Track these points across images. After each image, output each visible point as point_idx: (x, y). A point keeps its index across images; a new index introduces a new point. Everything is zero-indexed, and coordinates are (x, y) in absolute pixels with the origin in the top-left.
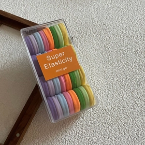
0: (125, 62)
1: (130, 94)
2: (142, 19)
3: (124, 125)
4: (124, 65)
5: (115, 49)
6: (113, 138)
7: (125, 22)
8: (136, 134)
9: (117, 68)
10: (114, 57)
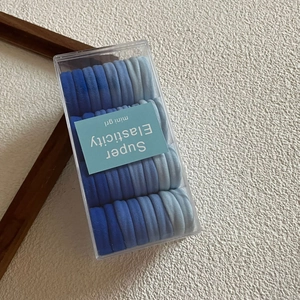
0: (229, 111)
1: (236, 179)
2: (271, 19)
3: (220, 243)
4: (227, 116)
5: (210, 83)
6: (196, 271)
7: (232, 25)
8: (245, 262)
9: (211, 122)
10: (206, 100)
